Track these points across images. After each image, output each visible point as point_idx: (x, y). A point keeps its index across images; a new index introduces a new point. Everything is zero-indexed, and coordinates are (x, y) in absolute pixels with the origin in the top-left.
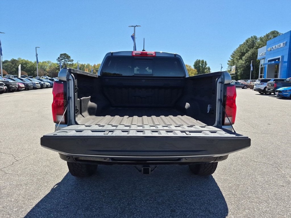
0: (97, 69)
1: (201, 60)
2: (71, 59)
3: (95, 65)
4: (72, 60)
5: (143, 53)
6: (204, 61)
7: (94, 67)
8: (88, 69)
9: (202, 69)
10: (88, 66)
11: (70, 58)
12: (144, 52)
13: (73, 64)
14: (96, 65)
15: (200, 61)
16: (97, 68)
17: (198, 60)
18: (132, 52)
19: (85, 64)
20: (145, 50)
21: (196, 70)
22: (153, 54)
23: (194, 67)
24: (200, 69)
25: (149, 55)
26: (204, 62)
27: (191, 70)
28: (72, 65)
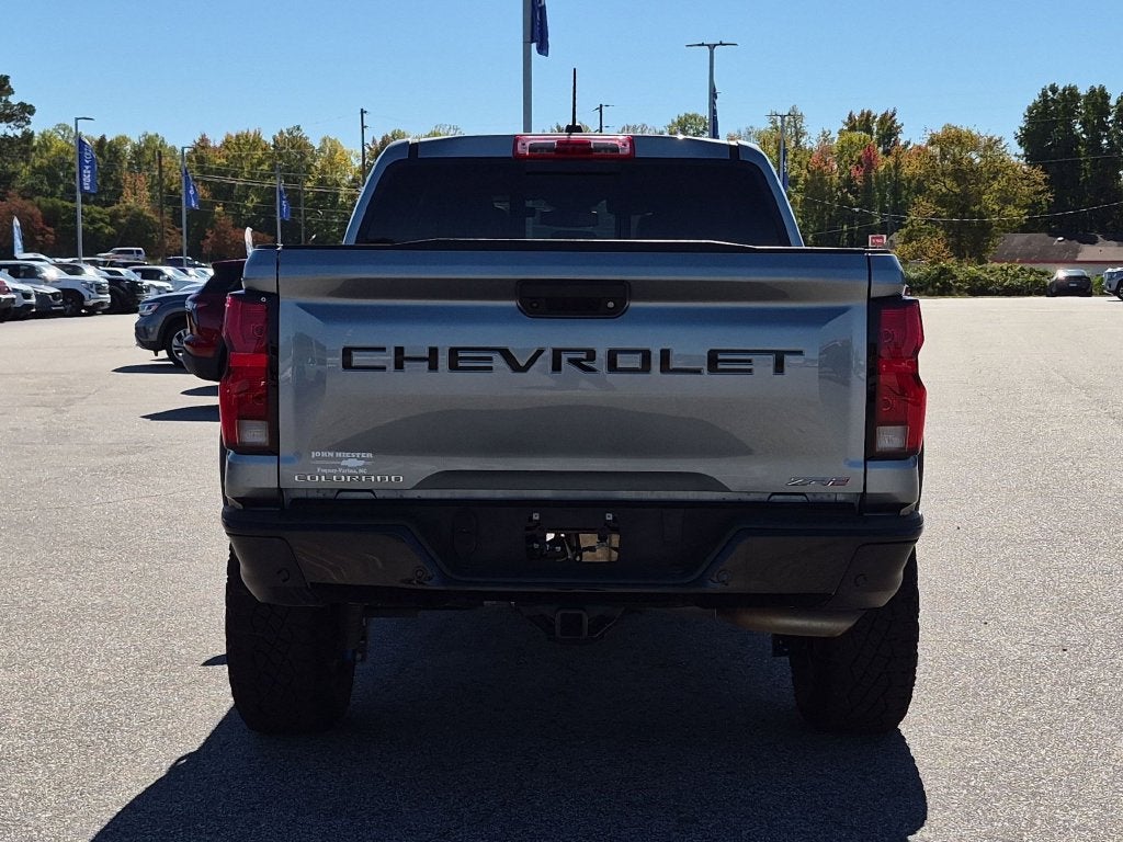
0: (216, 179)
1: (1083, 91)
2: (14, 100)
3: (203, 143)
4: (27, 110)
5: (568, 142)
6: (1106, 97)
7: (201, 160)
8: (143, 181)
9: (1094, 163)
10: (150, 154)
11: (10, 92)
12: (575, 136)
13: (28, 137)
14: (216, 140)
15: (1071, 94)
16: (218, 172)
17: (1054, 89)
18: (515, 139)
19: (123, 140)
20: (579, 129)
21: (1039, 175)
22: (620, 146)
23: (1021, 151)
24: (1076, 165)
25: (603, 152)
26: (1112, 102)
27: (997, 170)
28: (26, 151)
